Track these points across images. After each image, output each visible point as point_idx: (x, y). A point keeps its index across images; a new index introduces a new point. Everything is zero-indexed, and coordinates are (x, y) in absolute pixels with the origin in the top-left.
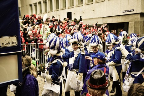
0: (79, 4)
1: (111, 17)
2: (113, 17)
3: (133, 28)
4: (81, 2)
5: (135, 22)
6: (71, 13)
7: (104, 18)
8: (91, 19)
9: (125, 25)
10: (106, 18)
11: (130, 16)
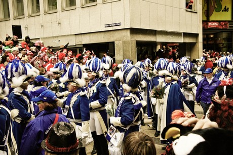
0: (33, 13)
1: (88, 35)
2: (92, 35)
3: (122, 50)
4: (37, 8)
5: (124, 42)
6: (20, 26)
7: (77, 36)
8: (55, 37)
9: (110, 46)
10: (80, 36)
11: (117, 33)
